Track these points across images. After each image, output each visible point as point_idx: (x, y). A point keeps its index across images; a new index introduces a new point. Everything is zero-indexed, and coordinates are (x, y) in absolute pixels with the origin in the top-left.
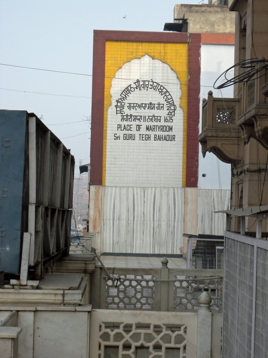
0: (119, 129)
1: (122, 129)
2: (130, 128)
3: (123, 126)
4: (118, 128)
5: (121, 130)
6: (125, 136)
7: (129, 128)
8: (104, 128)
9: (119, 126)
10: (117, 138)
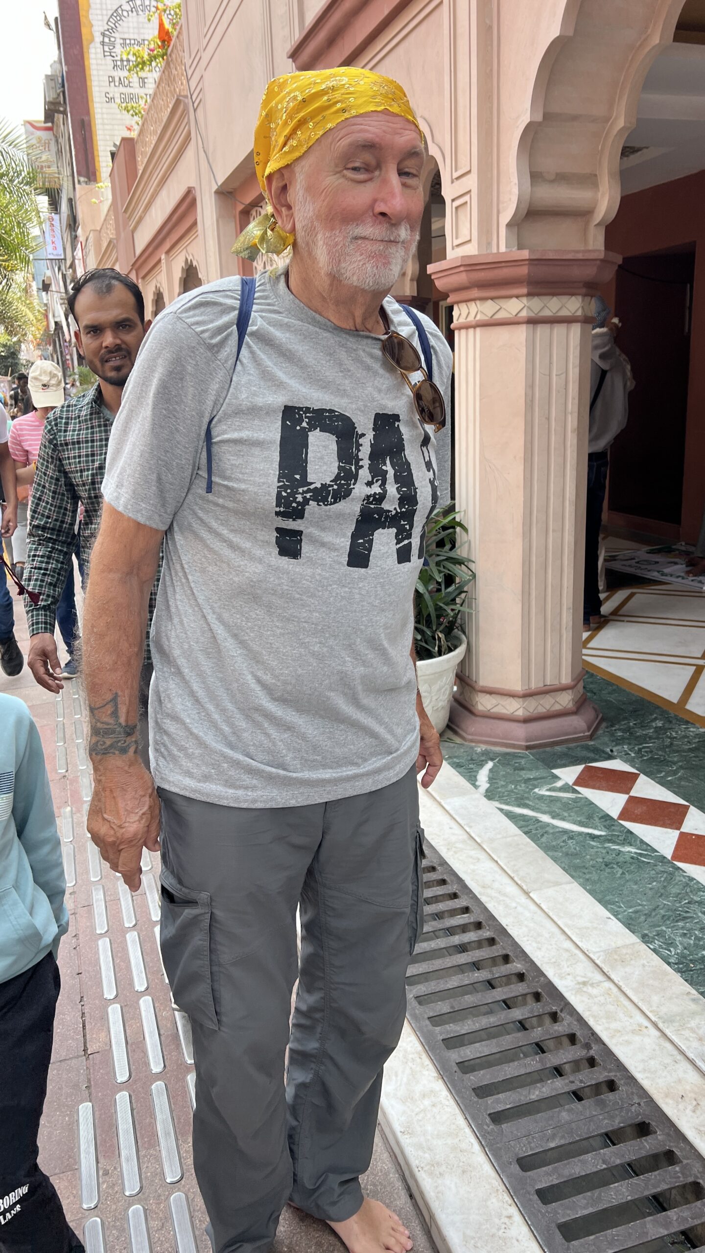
0: (112, 84)
1: (117, 84)
2: (129, 82)
3: (117, 79)
4: (110, 82)
5: (115, 86)
6: (122, 96)
7: (127, 82)
8: (88, 83)
9: (112, 79)
10: (111, 100)
